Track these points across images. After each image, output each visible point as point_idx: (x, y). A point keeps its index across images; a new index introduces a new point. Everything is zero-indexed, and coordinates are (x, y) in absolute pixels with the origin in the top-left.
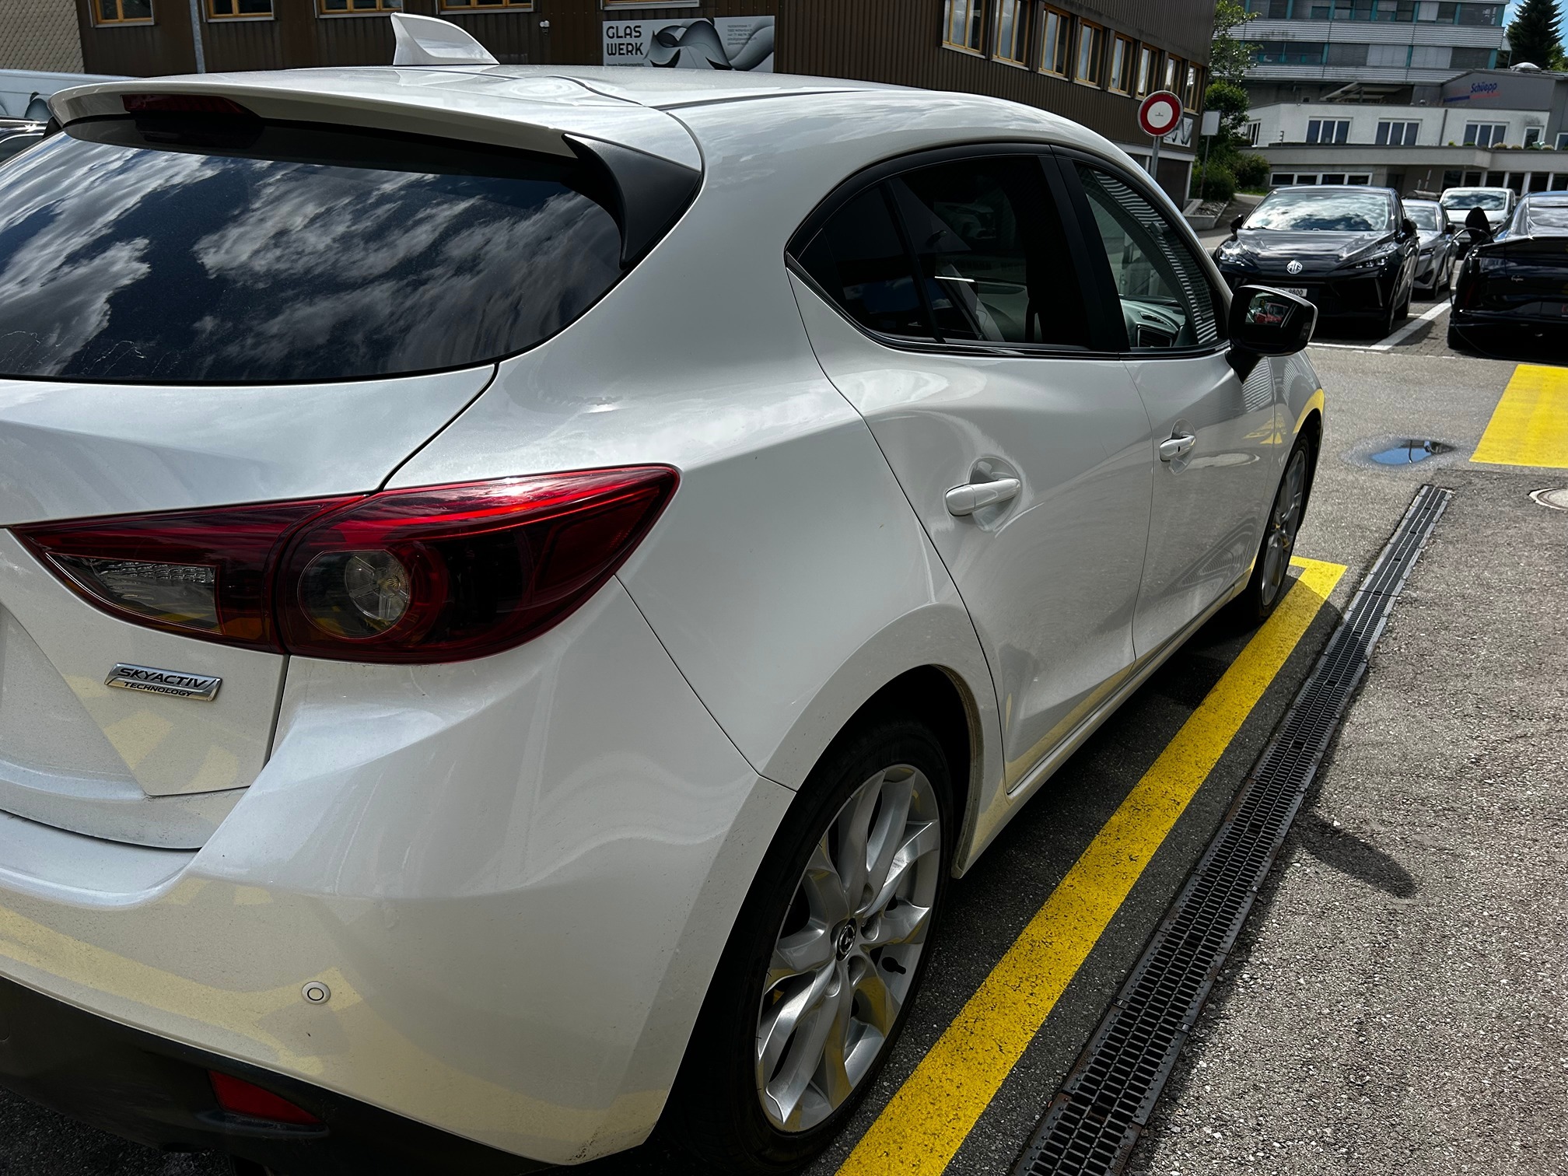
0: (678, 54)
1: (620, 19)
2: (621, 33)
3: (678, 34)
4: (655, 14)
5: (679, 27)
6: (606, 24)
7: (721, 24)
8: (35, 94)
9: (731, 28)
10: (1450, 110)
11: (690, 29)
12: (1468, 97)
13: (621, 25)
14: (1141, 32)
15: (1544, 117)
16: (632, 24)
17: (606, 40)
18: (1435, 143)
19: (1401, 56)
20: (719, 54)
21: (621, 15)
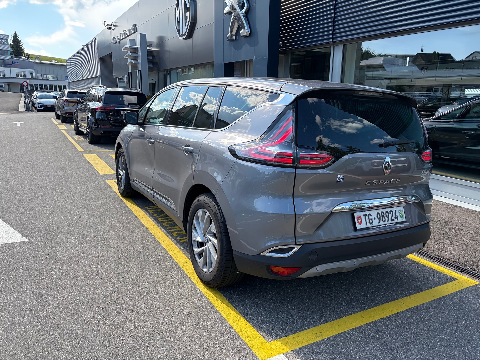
10: (11, 68)
12: (12, 65)
15: (33, 71)
18: (10, 77)
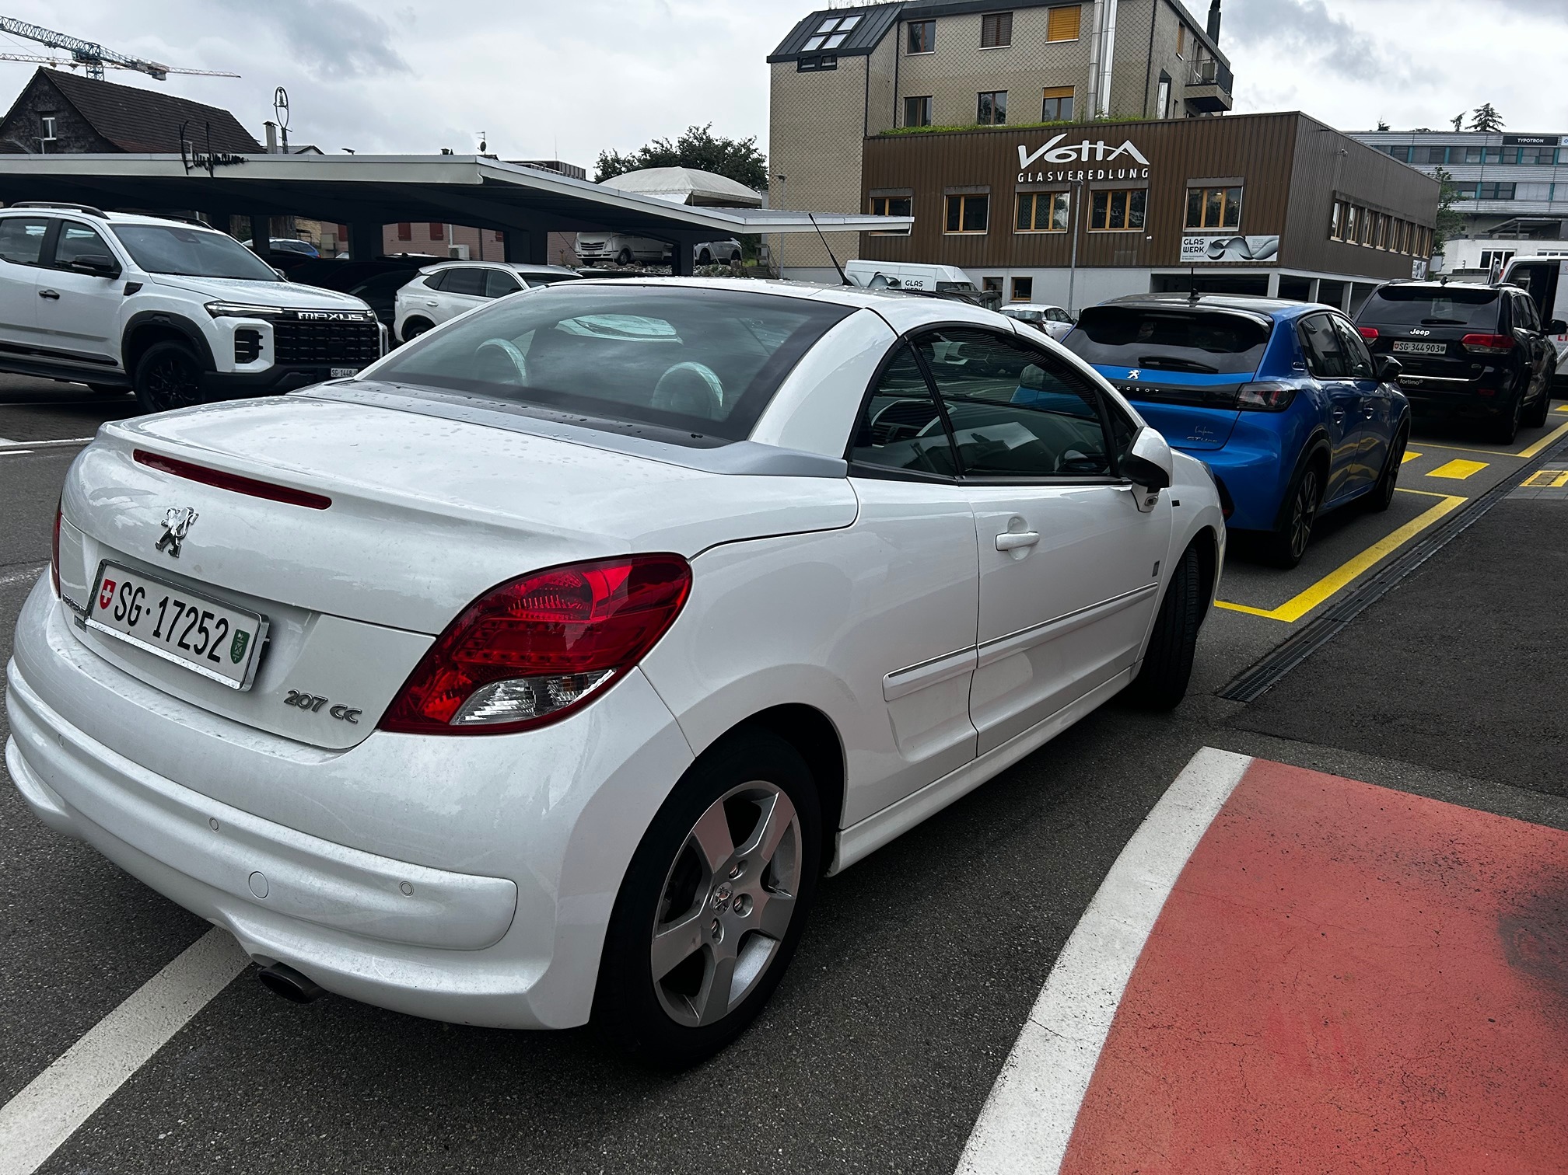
0: (1223, 252)
1: (1192, 236)
2: (1192, 242)
3: (1224, 244)
4: (1213, 234)
5: (1224, 240)
6: (1184, 238)
7: (1248, 239)
8: (879, 273)
9: (1254, 241)
11: (1231, 241)
13: (1193, 239)
14: (1405, 215)
16: (1199, 238)
17: (1183, 245)
19: (1545, 192)
20: (1246, 251)
21: (1192, 234)
